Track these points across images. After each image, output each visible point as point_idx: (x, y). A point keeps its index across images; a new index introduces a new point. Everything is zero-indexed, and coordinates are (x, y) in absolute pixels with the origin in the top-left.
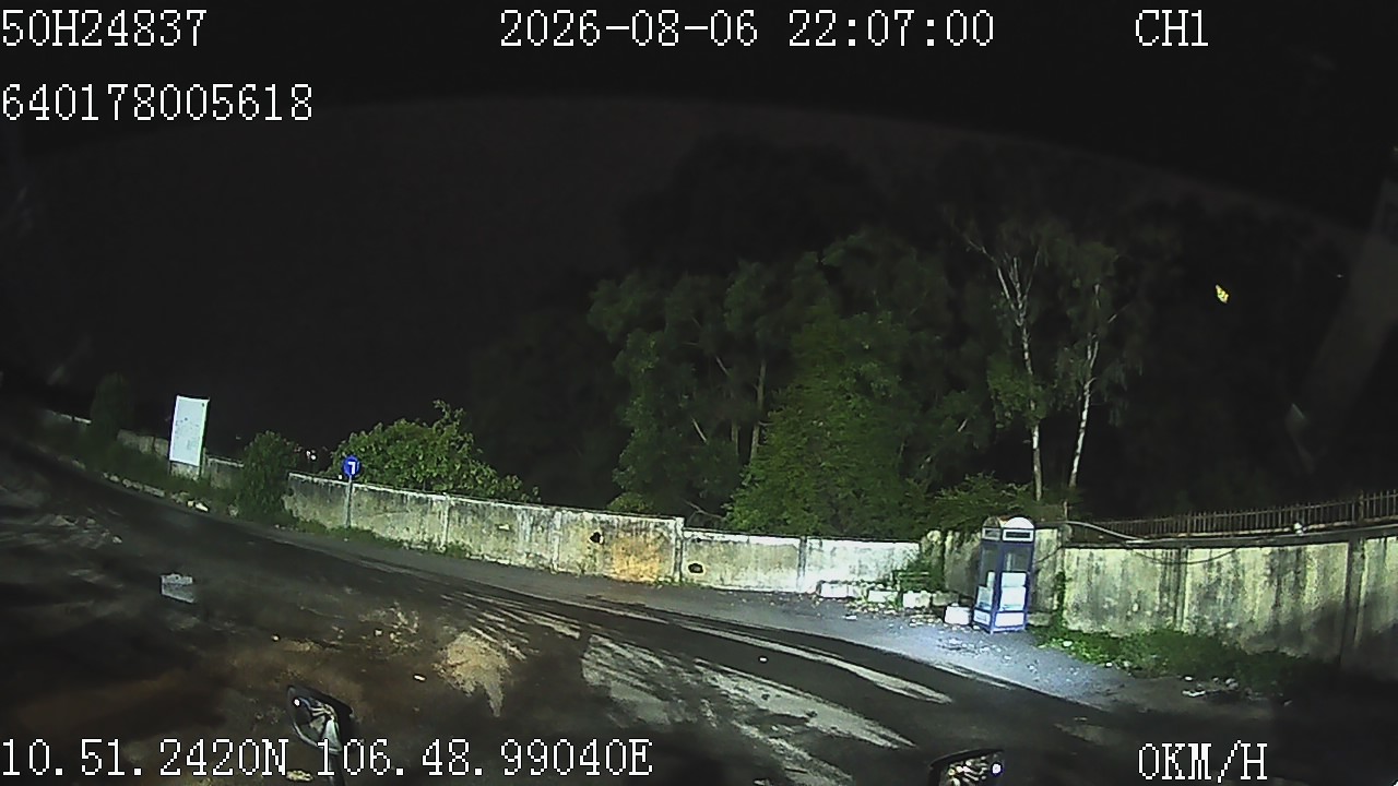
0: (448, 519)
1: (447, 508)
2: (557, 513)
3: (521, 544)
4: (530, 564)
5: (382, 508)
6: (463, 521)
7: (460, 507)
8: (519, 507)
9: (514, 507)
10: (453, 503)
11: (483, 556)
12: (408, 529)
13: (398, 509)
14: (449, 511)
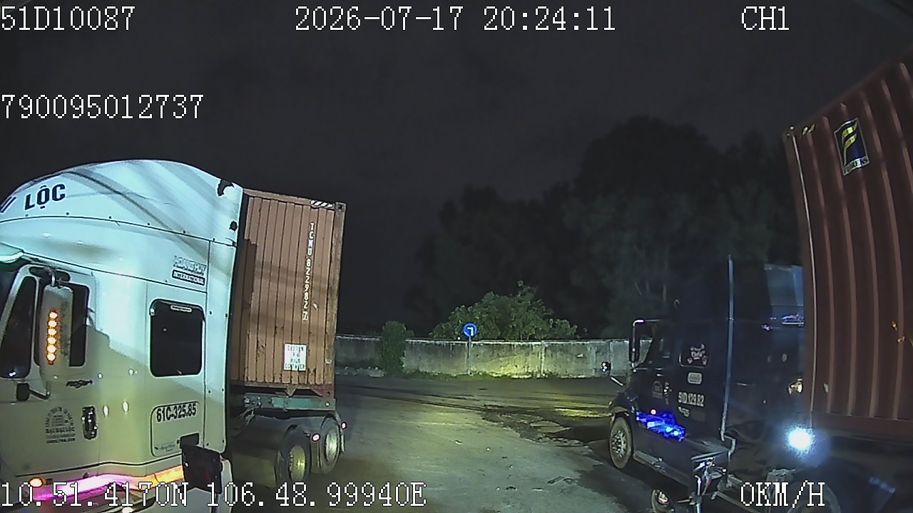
0: (545, 356)
1: (544, 348)
2: (611, 343)
3: (591, 364)
4: (597, 375)
5: (496, 355)
6: (554, 356)
7: (551, 347)
8: (588, 342)
9: (585, 343)
10: (547, 346)
11: (568, 375)
12: (516, 366)
13: (508, 354)
14: (545, 349)
